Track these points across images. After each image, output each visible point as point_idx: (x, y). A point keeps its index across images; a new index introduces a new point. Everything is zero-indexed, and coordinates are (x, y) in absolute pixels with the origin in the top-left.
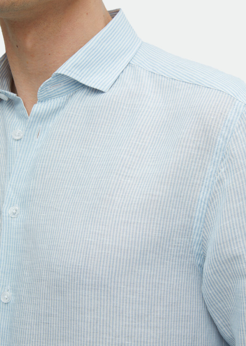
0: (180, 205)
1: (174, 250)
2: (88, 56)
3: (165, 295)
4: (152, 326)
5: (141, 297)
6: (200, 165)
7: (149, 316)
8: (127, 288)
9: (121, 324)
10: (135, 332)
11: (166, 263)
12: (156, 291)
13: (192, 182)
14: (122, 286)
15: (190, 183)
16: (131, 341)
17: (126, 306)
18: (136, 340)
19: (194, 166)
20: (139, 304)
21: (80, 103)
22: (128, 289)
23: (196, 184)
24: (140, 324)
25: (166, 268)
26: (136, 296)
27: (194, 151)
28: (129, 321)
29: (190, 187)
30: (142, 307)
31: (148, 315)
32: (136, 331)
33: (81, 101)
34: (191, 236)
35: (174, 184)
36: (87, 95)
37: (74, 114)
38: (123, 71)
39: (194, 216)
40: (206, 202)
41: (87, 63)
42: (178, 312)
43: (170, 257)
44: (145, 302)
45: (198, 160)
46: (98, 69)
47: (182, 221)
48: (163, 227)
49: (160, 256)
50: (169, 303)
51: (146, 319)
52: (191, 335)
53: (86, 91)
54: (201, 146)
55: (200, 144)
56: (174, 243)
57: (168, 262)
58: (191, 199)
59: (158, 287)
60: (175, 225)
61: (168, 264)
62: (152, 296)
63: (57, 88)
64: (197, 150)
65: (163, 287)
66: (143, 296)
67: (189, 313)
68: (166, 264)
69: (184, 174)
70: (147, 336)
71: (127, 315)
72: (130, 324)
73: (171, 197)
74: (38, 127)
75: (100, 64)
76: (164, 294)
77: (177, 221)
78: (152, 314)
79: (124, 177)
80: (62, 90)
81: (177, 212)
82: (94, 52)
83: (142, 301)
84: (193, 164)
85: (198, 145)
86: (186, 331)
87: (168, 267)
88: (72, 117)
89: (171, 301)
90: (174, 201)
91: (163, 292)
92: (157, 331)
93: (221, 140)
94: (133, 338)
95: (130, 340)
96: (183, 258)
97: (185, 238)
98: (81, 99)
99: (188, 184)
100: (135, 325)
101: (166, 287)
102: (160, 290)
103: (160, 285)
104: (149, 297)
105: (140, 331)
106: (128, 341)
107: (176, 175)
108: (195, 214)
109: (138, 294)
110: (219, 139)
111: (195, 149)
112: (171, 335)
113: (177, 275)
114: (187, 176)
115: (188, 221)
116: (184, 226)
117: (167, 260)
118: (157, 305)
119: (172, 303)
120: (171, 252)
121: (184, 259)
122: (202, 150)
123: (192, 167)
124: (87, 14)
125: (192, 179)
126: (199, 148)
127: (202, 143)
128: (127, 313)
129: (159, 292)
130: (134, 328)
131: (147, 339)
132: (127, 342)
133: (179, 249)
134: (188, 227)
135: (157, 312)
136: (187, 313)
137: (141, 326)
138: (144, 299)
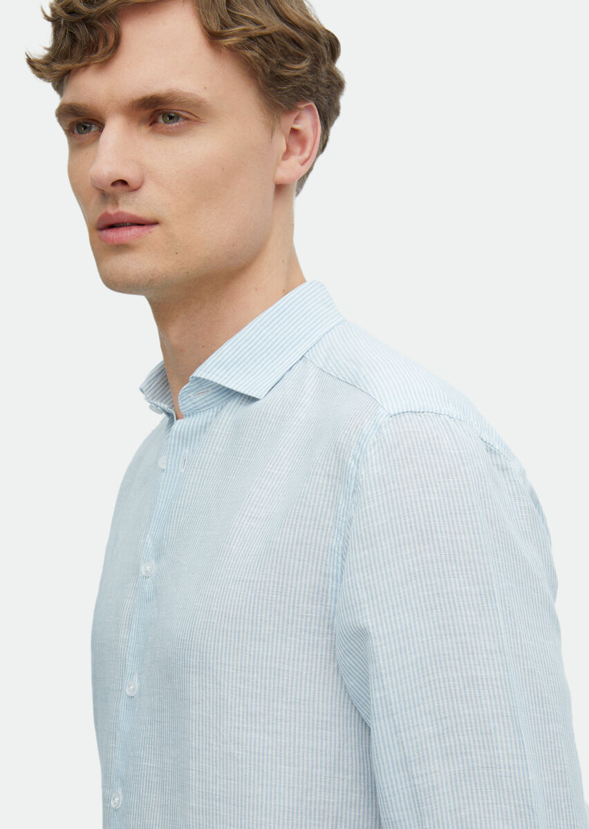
0: (307, 556)
1: (302, 621)
2: (236, 350)
3: (289, 688)
4: (270, 730)
5: (255, 688)
6: (331, 499)
7: (267, 716)
8: (236, 673)
9: (229, 725)
10: (247, 738)
11: (291, 640)
12: (276, 680)
13: (322, 523)
14: (231, 671)
15: (319, 525)
16: (242, 751)
17: (235, 699)
18: (248, 749)
19: (324, 500)
20: (252, 697)
21: (229, 416)
22: (239, 675)
23: (328, 527)
24: (253, 727)
25: (290, 647)
26: (248, 685)
27: (323, 480)
28: (239, 721)
29: (320, 531)
30: (256, 702)
31: (264, 715)
32: (249, 736)
33: (231, 413)
34: (326, 602)
35: (296, 525)
36: (241, 404)
37: (220, 431)
38: (291, 368)
39: (327, 572)
40: (340, 552)
41: (236, 359)
42: (311, 715)
43: (296, 632)
44: (260, 695)
45: (328, 492)
46: (255, 367)
47: (311, 579)
48: (282, 587)
49: (280, 629)
50: (296, 699)
51: (262, 721)
52: (333, 750)
53: (239, 400)
54: (331, 473)
55: (330, 470)
56: (300, 611)
57: (293, 639)
58: (322, 548)
59: (279, 675)
60: (301, 585)
61: (293, 642)
62: (270, 687)
63: (205, 395)
64: (326, 478)
65: (286, 675)
66: (257, 686)
67: (329, 717)
68: (291, 643)
69: (310, 513)
70: (264, 744)
71: (237, 713)
72: (241, 725)
73: (292, 545)
74: (183, 453)
75: (259, 360)
76: (287, 686)
77: (304, 579)
78: (271, 713)
79: (248, 518)
80: (211, 399)
81: (303, 567)
82: (246, 344)
83: (256, 694)
84: (323, 497)
85: (327, 471)
86: (324, 744)
87: (293, 647)
88: (216, 435)
89: (298, 697)
90: (296, 550)
91: (285, 682)
92: (277, 738)
93: (353, 463)
94: (244, 746)
95: (240, 749)
96: (316, 634)
97: (317, 604)
98: (230, 410)
99: (316, 527)
100: (247, 727)
101: (290, 676)
102: (281, 680)
103: (281, 673)
104: (265, 688)
105: (253, 737)
106: (238, 751)
107: (298, 513)
108: (329, 570)
109: (250, 683)
110: (350, 461)
111: (324, 477)
112: (299, 747)
113: (308, 660)
114: (314, 515)
115: (320, 580)
116: (314, 587)
117: (291, 636)
118: (278, 701)
119: (300, 700)
120: (297, 624)
121: (318, 636)
122: (333, 478)
123: (322, 502)
124: (256, 289)
125: (322, 520)
126: (329, 475)
127: (332, 469)
128: (237, 709)
129: (281, 682)
130: (245, 732)
131: (263, 750)
132: (236, 752)
133: (309, 620)
134: (321, 589)
135: (277, 711)
136: (325, 717)
137: (255, 730)
138: (259, 691)
